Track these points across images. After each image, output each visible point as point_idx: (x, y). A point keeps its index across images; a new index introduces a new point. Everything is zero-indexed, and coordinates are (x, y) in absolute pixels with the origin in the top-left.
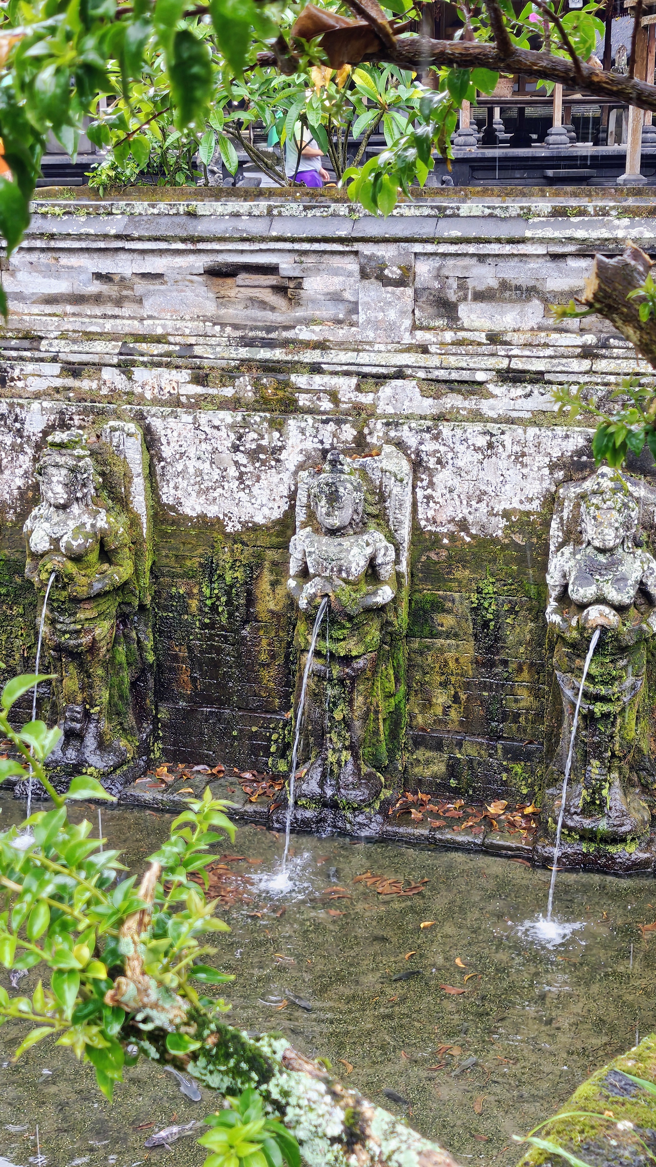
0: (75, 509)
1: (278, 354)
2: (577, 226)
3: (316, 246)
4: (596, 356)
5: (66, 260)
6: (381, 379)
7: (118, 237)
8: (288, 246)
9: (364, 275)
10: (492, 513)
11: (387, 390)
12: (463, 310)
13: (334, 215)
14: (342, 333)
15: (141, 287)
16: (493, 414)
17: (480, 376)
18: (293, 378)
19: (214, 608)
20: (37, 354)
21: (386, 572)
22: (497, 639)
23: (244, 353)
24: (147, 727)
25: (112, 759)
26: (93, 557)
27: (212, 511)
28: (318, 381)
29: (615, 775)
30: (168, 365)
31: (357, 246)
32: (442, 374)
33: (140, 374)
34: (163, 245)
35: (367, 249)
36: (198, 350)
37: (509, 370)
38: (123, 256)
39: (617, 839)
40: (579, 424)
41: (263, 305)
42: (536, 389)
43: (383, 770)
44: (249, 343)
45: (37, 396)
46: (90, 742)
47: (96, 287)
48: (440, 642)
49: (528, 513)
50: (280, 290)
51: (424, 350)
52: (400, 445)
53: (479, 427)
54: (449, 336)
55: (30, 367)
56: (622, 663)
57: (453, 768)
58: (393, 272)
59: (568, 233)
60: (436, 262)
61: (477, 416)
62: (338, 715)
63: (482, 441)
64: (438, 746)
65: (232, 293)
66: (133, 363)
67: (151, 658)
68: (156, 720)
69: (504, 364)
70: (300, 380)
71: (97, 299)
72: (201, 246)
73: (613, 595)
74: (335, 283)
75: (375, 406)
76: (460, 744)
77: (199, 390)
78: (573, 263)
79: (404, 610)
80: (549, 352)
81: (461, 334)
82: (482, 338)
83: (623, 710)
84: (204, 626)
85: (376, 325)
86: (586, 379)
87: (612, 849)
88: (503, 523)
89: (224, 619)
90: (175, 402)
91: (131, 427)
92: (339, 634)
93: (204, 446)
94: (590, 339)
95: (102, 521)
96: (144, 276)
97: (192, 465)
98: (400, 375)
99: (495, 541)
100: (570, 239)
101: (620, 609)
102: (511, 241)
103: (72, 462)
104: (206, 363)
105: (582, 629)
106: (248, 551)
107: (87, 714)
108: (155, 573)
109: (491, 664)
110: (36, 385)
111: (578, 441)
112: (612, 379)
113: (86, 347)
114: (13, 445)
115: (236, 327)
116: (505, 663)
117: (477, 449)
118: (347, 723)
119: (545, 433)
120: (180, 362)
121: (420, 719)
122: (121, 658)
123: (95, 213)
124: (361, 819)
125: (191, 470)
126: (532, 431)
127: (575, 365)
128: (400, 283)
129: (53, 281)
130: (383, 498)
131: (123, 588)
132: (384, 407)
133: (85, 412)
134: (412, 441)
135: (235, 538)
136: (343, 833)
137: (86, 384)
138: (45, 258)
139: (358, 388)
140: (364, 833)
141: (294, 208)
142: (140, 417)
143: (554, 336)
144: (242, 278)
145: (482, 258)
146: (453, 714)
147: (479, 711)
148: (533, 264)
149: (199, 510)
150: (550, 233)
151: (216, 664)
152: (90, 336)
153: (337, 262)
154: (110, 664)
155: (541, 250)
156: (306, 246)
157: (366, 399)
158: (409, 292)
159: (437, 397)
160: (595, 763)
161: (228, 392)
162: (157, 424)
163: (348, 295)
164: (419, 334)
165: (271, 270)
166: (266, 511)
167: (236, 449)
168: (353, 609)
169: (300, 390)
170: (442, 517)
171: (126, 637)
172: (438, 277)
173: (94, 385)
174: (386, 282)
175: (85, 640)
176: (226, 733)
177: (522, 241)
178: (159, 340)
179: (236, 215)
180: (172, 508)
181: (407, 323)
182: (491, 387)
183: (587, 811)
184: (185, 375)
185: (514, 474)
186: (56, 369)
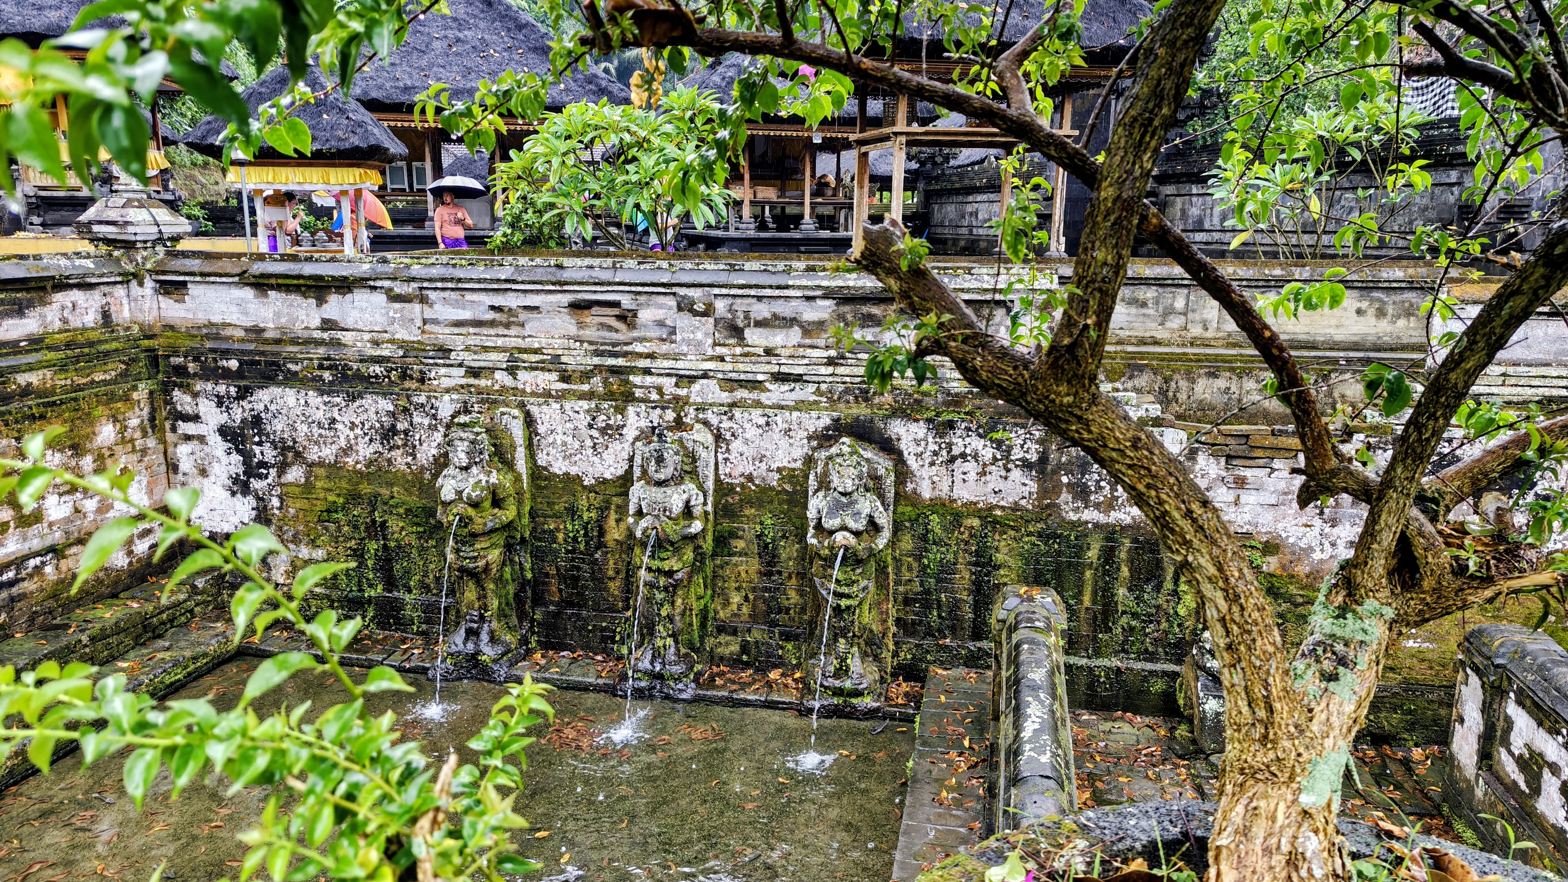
0: (474, 470)
1: (620, 362)
2: (822, 278)
3: (647, 289)
4: (837, 364)
5: (469, 296)
6: (692, 379)
7: (507, 281)
8: (627, 288)
9: (680, 309)
10: (769, 470)
11: (696, 387)
12: (747, 333)
13: (659, 268)
14: (665, 348)
15: (523, 316)
16: (769, 403)
17: (760, 377)
18: (631, 378)
19: (575, 539)
20: (448, 362)
21: (698, 511)
22: (774, 556)
23: (596, 361)
24: (526, 625)
25: (500, 649)
26: (487, 504)
27: (574, 471)
28: (649, 380)
29: (855, 649)
30: (542, 369)
31: (675, 289)
32: (734, 376)
33: (522, 375)
34: (539, 287)
35: (682, 291)
36: (564, 359)
37: (779, 373)
38: (511, 294)
39: (858, 693)
40: (826, 409)
41: (610, 328)
42: (798, 386)
43: (696, 651)
44: (598, 353)
45: (448, 391)
46: (485, 637)
47: (490, 316)
48: (735, 559)
49: (794, 470)
50: (622, 318)
51: (722, 359)
52: (706, 423)
53: (760, 411)
54: (738, 350)
55: (443, 371)
56: (859, 571)
57: (745, 648)
58: (700, 307)
59: (817, 283)
60: (730, 301)
61: (758, 404)
62: (664, 613)
63: (762, 421)
64: (734, 632)
65: (588, 320)
66: (517, 368)
67: (529, 575)
68: (533, 620)
69: (776, 369)
70: (636, 379)
71: (492, 324)
72: (566, 288)
73: (852, 524)
74: (660, 314)
75: (688, 397)
76: (749, 631)
77: (565, 386)
78: (820, 302)
79: (710, 538)
80: (806, 361)
81: (747, 349)
82: (761, 351)
83: (860, 603)
84: (568, 552)
85: (689, 343)
86: (831, 379)
87: (854, 701)
88: (777, 476)
89: (582, 547)
90: (547, 394)
91: (516, 412)
92: (664, 555)
93: (568, 425)
94: (833, 353)
95: (493, 479)
96: (526, 308)
97: (559, 439)
98: (705, 375)
99: (772, 489)
100: (819, 287)
101: (857, 534)
102: (779, 287)
103: (472, 437)
104: (569, 368)
105: (831, 548)
106: (600, 498)
107: (482, 618)
108: (533, 514)
109: (769, 574)
110: (446, 383)
111: (826, 421)
112: (848, 379)
113: (483, 356)
114: (430, 426)
115: (591, 343)
116: (780, 573)
117: (759, 426)
118: (670, 618)
119: (804, 415)
120: (550, 366)
121: (722, 614)
122: (508, 576)
123: (491, 265)
124: (680, 686)
125: (559, 442)
126: (795, 414)
127: (823, 370)
128: (705, 314)
129: (460, 311)
130: (694, 460)
131: (509, 526)
132: (695, 398)
133: (482, 402)
134: (714, 420)
135: (590, 489)
136: (667, 697)
137: (483, 383)
138: (454, 295)
139: (677, 385)
140: (684, 696)
141: (631, 263)
142: (522, 405)
143: (809, 351)
144: (595, 310)
145: (760, 298)
146: (745, 610)
147: (762, 607)
148: (794, 303)
149: (564, 469)
150: (804, 282)
151: (576, 579)
152: (486, 349)
153: (661, 299)
154: (500, 580)
155: (799, 293)
156: (640, 289)
157: (683, 392)
158: (711, 320)
159: (731, 391)
160: (842, 641)
161: (586, 387)
162: (534, 410)
163: (669, 322)
164: (718, 348)
165: (616, 304)
166: (612, 470)
167: (590, 426)
168: (674, 538)
169: (636, 386)
170: (736, 473)
171: (511, 560)
172: (730, 311)
173: (489, 383)
174: (696, 314)
175: (481, 563)
176: (584, 628)
177: (787, 287)
178: (536, 351)
179: (591, 267)
180: (545, 468)
181: (710, 341)
182: (767, 384)
183: (836, 675)
184: (554, 376)
185: (784, 443)
186: (462, 371)
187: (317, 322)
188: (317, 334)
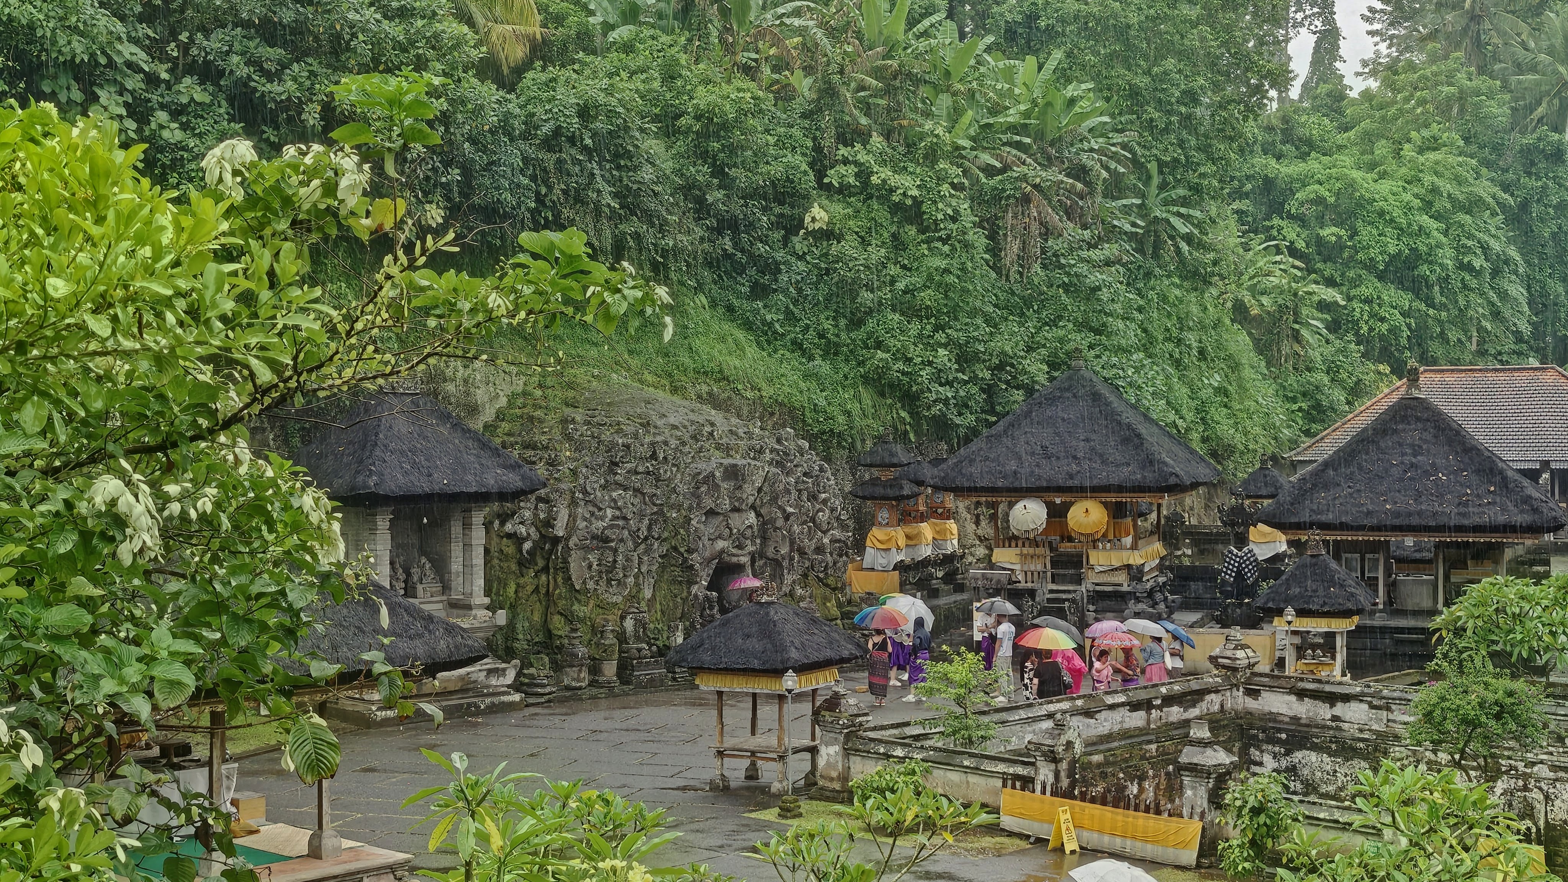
187: (1329, 716)
188: (1329, 723)
